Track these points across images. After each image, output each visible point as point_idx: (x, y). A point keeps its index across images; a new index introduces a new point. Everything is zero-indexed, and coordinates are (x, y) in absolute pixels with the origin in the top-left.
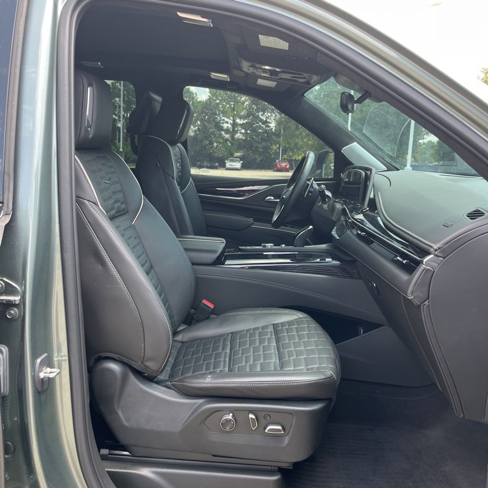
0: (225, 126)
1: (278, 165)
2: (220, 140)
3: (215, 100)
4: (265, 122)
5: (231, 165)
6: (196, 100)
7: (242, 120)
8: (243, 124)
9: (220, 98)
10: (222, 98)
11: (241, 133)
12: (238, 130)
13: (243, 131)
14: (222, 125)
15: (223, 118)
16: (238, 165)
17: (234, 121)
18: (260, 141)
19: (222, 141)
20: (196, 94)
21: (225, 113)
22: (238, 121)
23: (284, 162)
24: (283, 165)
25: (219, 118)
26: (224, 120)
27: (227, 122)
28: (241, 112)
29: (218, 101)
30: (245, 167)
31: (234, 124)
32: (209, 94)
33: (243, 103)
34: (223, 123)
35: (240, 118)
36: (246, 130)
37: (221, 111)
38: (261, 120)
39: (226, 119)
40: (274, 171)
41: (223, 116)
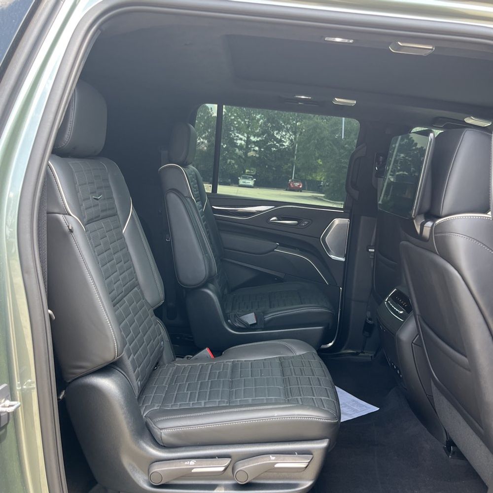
0: (239, 142)
1: (291, 185)
2: (234, 156)
3: (230, 116)
4: (280, 141)
5: (244, 182)
6: (211, 115)
7: (256, 138)
8: (257, 141)
9: (236, 115)
11: (254, 150)
12: (251, 147)
13: (257, 148)
14: (235, 141)
16: (251, 182)
17: (248, 138)
18: (274, 159)
19: (235, 158)
20: (211, 108)
21: (240, 130)
22: (252, 138)
23: (297, 182)
24: (297, 184)
25: (233, 134)
26: (238, 136)
27: (241, 139)
28: (256, 130)
29: (233, 118)
30: (257, 185)
31: (248, 141)
33: (259, 120)
34: (237, 139)
35: (254, 136)
36: (260, 148)
37: (236, 127)
38: (276, 139)
39: (240, 136)
40: (287, 190)
41: (238, 133)
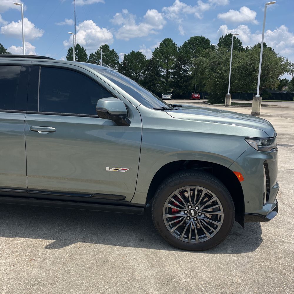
0: (162, 74)
1: (193, 96)
2: (159, 82)
3: (156, 59)
4: (186, 71)
5: (165, 97)
6: (146, 59)
7: (172, 70)
8: (173, 72)
9: (159, 58)
10: (160, 57)
11: (171, 77)
12: (170, 76)
13: (173, 76)
14: (160, 73)
15: (161, 69)
16: (169, 97)
17: (167, 70)
18: (182, 82)
19: (160, 83)
20: (145, 55)
21: (162, 67)
22: (170, 70)
23: (197, 94)
24: (196, 96)
25: (159, 69)
26: (161, 70)
27: (163, 72)
28: (171, 65)
29: (158, 60)
30: (173, 98)
31: (168, 73)
32: (153, 56)
33: (173, 60)
34: (161, 72)
35: (171, 69)
36: (174, 76)
37: (159, 65)
38: (183, 70)
39: (163, 70)
40: (191, 100)
41: (161, 68)
